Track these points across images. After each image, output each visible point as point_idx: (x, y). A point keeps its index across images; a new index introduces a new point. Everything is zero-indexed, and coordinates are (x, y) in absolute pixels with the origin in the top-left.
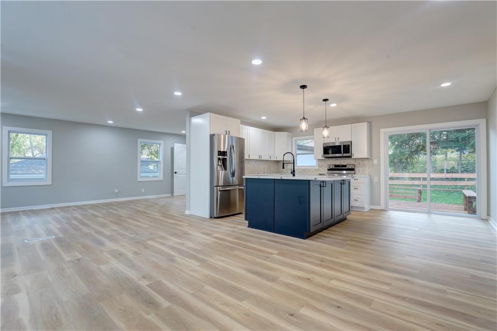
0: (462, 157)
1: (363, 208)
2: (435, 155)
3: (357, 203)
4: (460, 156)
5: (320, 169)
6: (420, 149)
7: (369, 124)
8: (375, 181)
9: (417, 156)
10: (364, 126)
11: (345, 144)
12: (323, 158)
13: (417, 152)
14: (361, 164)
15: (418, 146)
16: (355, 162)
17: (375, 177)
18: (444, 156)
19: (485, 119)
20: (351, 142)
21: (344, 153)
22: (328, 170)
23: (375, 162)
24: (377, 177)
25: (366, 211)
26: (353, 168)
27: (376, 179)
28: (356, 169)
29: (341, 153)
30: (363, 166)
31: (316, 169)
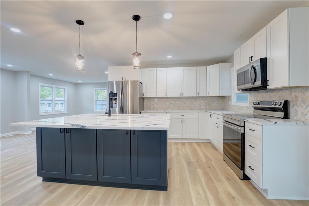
3: (253, 175)
22: (255, 109)
26: (282, 106)
28: (291, 110)
30: (302, 104)
31: (248, 107)
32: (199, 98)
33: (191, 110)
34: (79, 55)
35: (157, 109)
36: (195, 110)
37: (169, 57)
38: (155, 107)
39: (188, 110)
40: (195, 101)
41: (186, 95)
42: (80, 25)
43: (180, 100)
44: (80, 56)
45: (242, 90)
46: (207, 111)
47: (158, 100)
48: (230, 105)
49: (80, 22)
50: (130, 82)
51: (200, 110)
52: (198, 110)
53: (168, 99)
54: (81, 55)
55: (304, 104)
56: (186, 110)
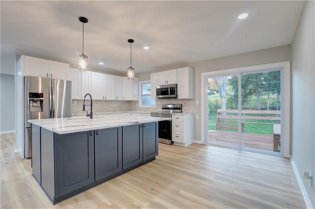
0: (279, 97)
1: (184, 144)
2: (262, 95)
3: (178, 139)
4: (278, 97)
5: (157, 107)
6: (252, 91)
7: (192, 69)
8: (197, 119)
9: (250, 96)
10: (186, 71)
11: (171, 87)
12: (157, 99)
13: (250, 94)
14: (187, 104)
15: (251, 90)
16: (183, 102)
17: (197, 116)
18: (267, 96)
19: (289, 62)
20: (177, 85)
21: (170, 94)
22: (163, 109)
23: (197, 102)
24: (198, 116)
25: (186, 146)
26: (180, 107)
27: (197, 117)
28: (183, 109)
29: (169, 95)
30: (188, 106)
31: (155, 108)
32: (114, 102)
33: (108, 111)
34: (82, 54)
35: (77, 112)
36: (111, 111)
37: (101, 63)
38: (75, 110)
39: (105, 112)
40: (110, 104)
41: (108, 98)
42: (83, 22)
43: (98, 103)
44: (84, 56)
45: (158, 98)
46: (126, 112)
47: (77, 103)
48: (137, 107)
49: (83, 20)
50: (60, 81)
51: (114, 111)
52: (113, 111)
53: (87, 102)
54: (84, 54)
55: (189, 106)
56: (103, 112)
